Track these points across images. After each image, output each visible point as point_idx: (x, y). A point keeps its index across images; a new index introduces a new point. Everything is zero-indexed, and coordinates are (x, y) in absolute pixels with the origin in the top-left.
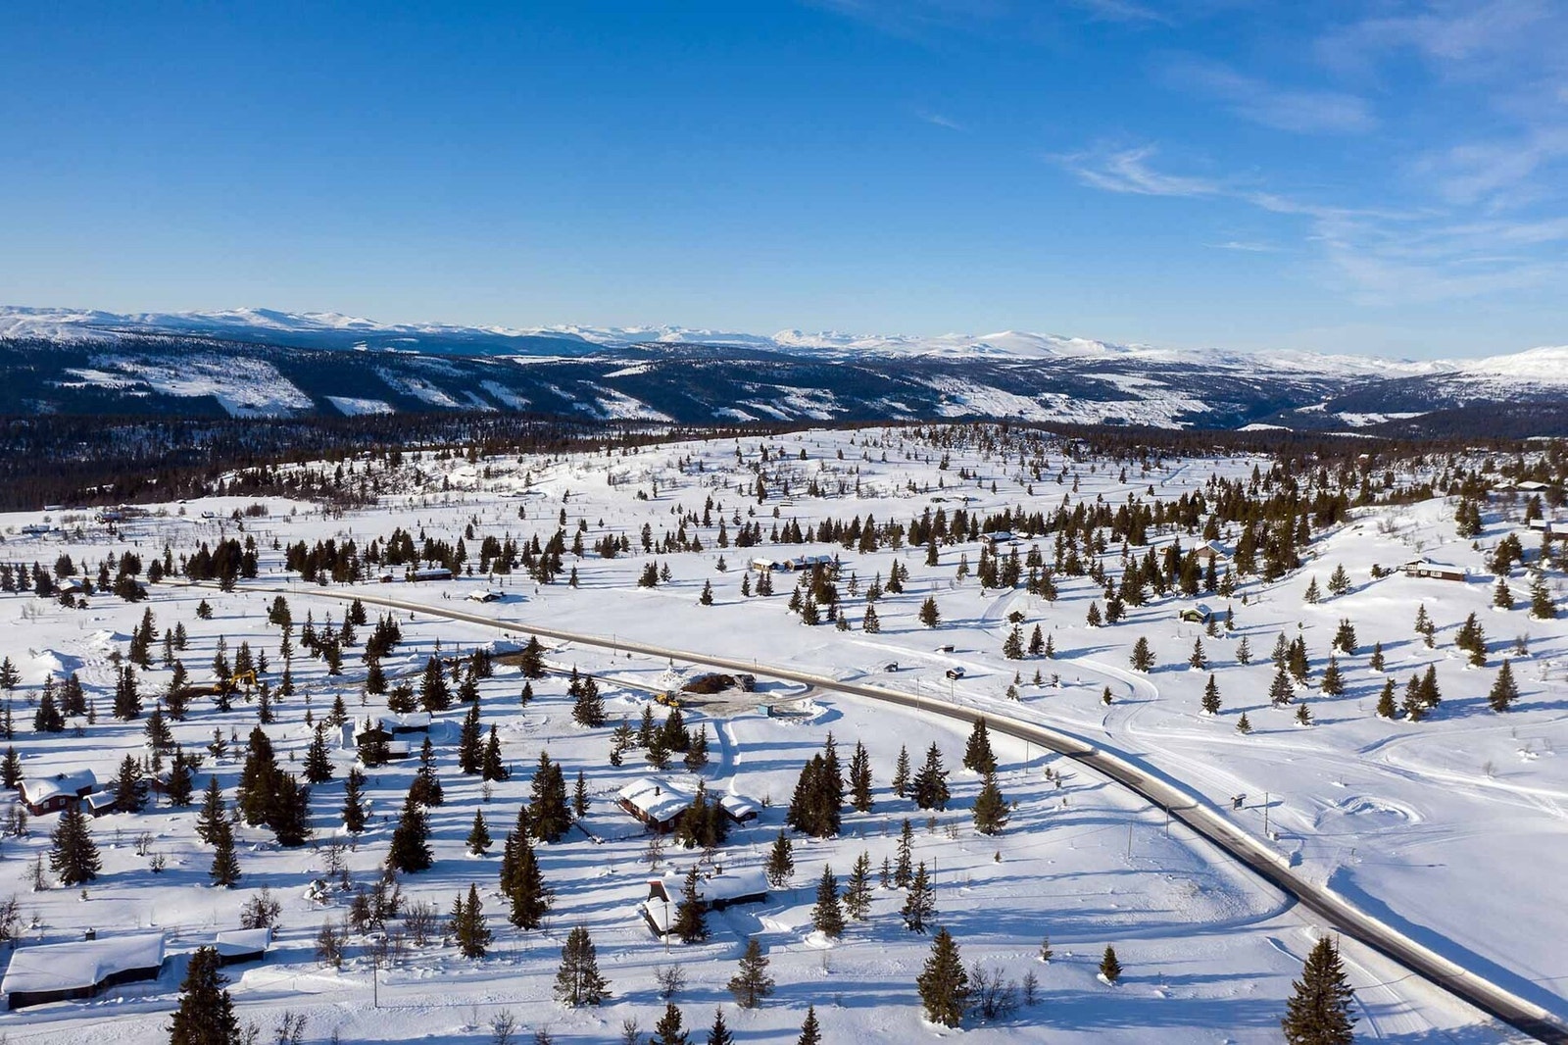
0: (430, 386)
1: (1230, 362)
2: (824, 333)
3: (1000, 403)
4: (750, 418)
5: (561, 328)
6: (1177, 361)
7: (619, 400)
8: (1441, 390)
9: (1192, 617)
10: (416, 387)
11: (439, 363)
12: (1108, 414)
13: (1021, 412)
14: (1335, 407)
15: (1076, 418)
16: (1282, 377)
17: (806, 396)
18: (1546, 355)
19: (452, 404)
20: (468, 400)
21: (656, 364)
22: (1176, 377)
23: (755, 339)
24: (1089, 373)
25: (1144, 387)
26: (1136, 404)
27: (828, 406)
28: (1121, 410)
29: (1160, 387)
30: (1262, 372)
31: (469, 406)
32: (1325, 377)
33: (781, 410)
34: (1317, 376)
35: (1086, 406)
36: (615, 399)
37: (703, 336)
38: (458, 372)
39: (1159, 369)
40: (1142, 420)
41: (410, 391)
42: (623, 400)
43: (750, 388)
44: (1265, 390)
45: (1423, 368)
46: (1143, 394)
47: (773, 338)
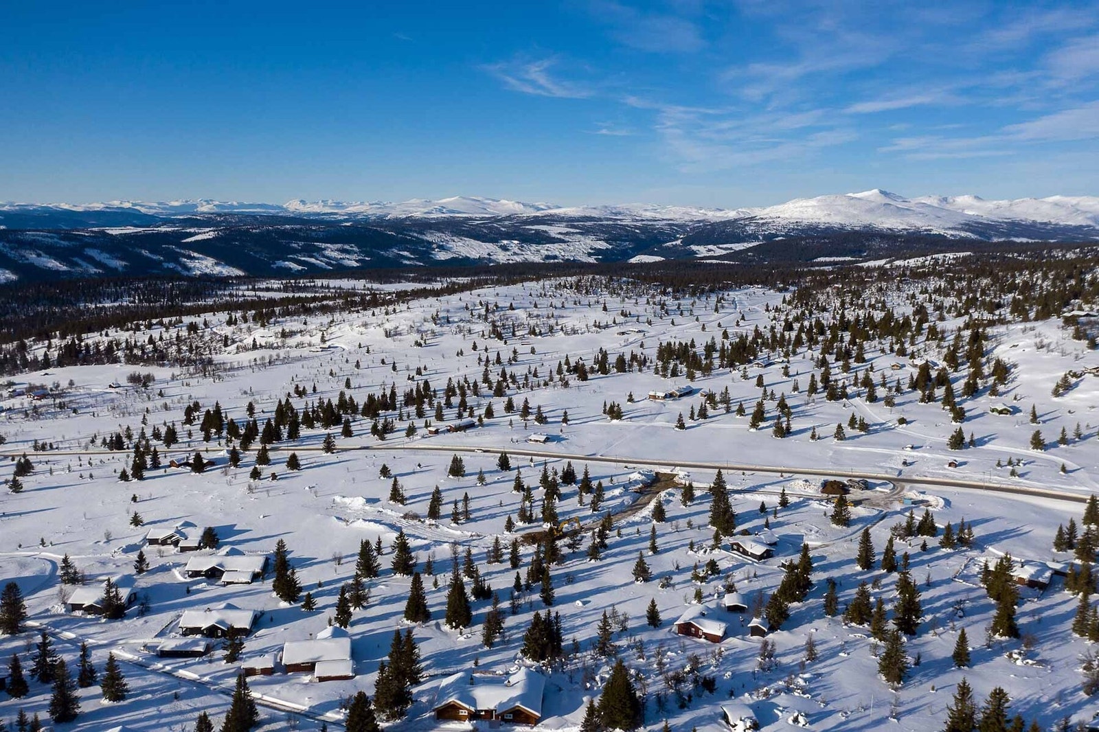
0: (43, 255)
1: (616, 214)
2: (323, 201)
3: (473, 249)
4: (300, 268)
5: (116, 203)
6: (583, 215)
7: (198, 259)
8: (747, 228)
9: (1004, 412)
10: (32, 256)
11: (47, 236)
12: (546, 253)
13: (489, 254)
14: (688, 241)
15: (526, 256)
16: (650, 223)
17: (338, 250)
18: (805, 204)
19: (65, 268)
20: (77, 265)
21: (220, 230)
22: (585, 226)
23: (272, 207)
24: (529, 225)
25: (567, 234)
26: (564, 246)
27: (355, 257)
28: (555, 249)
29: (577, 233)
30: (637, 221)
31: (79, 269)
32: (675, 222)
33: (321, 261)
34: (670, 222)
35: (532, 248)
36: (194, 258)
37: (232, 206)
38: (65, 243)
39: (573, 221)
40: (568, 256)
41: (27, 259)
42: (202, 259)
43: (296, 245)
44: (642, 233)
45: (731, 215)
46: (567, 238)
47: (285, 206)
